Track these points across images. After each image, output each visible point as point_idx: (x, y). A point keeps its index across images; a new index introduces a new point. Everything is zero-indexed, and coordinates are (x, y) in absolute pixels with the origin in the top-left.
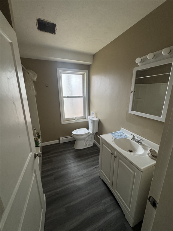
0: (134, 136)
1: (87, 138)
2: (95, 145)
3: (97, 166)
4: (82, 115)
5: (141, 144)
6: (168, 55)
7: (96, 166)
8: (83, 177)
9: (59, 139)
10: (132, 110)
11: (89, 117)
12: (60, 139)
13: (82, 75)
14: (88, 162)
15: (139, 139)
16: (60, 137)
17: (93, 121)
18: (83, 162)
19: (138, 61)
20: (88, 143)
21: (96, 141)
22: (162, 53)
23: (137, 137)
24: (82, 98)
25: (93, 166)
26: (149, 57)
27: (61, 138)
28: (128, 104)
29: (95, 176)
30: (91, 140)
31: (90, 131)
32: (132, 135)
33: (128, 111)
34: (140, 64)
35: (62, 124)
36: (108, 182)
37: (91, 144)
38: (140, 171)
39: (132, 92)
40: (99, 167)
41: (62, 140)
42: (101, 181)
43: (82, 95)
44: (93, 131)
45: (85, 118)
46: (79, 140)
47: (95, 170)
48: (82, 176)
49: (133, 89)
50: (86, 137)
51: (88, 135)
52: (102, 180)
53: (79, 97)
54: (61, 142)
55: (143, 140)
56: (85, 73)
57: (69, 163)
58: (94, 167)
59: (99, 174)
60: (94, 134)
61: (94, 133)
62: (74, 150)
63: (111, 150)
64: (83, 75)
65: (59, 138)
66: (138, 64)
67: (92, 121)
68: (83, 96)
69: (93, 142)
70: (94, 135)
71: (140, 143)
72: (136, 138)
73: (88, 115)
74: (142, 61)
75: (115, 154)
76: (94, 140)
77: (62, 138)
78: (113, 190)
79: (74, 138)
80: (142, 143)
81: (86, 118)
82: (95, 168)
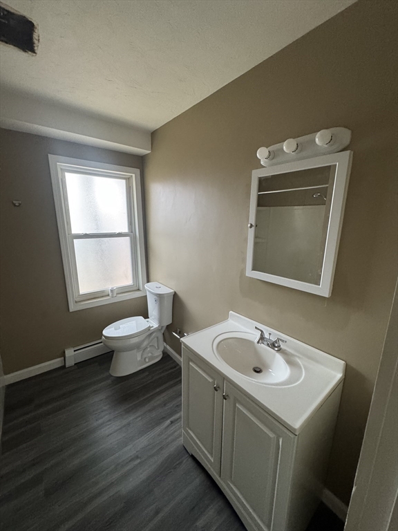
0: (262, 331)
1: (145, 343)
2: (166, 357)
3: (177, 416)
4: (128, 281)
5: (280, 350)
6: (326, 146)
7: (172, 419)
8: (139, 461)
9: (63, 355)
10: (254, 269)
11: (147, 286)
12: (67, 356)
13: (124, 181)
14: (150, 411)
15: (273, 339)
16: (68, 348)
17: (160, 297)
18: (138, 414)
19: (262, 154)
20: (150, 355)
21: (168, 347)
22: (315, 140)
23: (270, 334)
24: (128, 238)
25: (164, 418)
26: (287, 148)
27: (70, 353)
28: (244, 253)
29: (172, 448)
30: (156, 345)
31: (153, 323)
32: (258, 329)
33: (243, 271)
34: (265, 162)
35: (71, 310)
36: (209, 461)
37: (158, 356)
38: (292, 436)
39: (251, 226)
40: (180, 418)
41: (72, 355)
42: (190, 460)
43: (125, 230)
44: (160, 321)
45: (139, 290)
46: (124, 351)
47: (173, 428)
48: (137, 457)
49: (252, 220)
50: (143, 341)
51: (148, 334)
52: (193, 457)
53: (120, 235)
54: (70, 363)
55: (283, 341)
56: (134, 175)
57: (95, 424)
58: (168, 422)
59: (181, 441)
60: (164, 328)
61: (162, 327)
62: (109, 381)
63: (212, 378)
64: (128, 180)
65: (64, 352)
66: (262, 163)
67: (155, 297)
68: (131, 234)
69: (161, 349)
70: (163, 332)
71: (276, 349)
72: (266, 336)
73: (146, 281)
74: (272, 156)
75: (223, 388)
76: (163, 345)
77: (73, 350)
78: (222, 482)
79: (106, 346)
80: (282, 346)
81: (141, 288)
82: (172, 422)
